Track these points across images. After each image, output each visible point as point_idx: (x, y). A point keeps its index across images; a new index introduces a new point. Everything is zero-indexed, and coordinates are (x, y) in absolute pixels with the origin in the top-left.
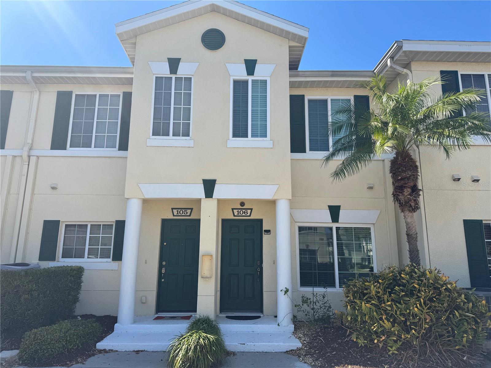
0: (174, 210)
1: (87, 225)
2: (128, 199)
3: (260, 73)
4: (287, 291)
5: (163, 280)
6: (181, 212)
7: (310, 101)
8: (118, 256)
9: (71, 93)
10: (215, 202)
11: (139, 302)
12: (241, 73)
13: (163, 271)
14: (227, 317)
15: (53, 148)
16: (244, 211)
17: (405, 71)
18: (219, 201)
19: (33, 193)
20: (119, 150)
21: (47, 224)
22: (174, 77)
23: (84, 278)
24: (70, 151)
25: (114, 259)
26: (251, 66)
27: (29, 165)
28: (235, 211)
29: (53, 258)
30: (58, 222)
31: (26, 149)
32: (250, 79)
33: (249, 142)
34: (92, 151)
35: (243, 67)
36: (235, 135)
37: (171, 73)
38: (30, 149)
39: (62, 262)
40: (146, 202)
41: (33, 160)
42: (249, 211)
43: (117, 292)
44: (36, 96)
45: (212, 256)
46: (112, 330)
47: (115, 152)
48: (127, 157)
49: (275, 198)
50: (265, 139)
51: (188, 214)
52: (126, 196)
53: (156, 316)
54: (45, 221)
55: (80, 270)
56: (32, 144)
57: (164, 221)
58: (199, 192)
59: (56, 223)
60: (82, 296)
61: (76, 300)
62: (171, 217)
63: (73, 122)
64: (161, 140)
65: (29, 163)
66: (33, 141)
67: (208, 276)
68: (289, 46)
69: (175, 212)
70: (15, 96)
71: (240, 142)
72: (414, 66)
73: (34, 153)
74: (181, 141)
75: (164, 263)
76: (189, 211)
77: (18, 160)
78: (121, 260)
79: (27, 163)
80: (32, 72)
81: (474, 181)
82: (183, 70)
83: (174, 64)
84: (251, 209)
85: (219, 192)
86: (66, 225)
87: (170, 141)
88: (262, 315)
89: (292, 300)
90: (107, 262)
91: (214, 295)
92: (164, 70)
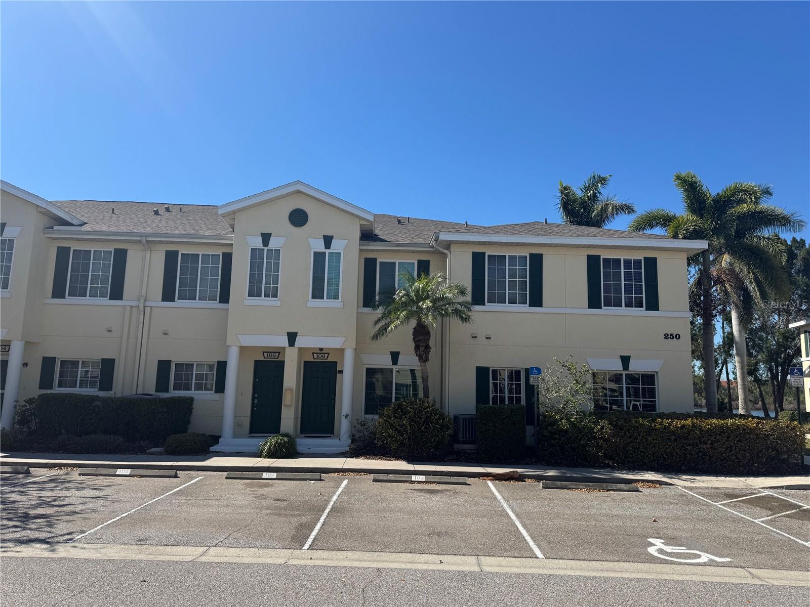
0: (265, 353)
1: (193, 364)
2: (229, 346)
3: (336, 246)
4: (347, 416)
5: (255, 409)
6: (271, 355)
7: (381, 263)
8: (220, 387)
9: (177, 252)
10: (296, 350)
11: (237, 425)
12: (320, 246)
13: (256, 402)
14: (305, 437)
15: (163, 300)
16: (322, 355)
17: (445, 251)
18: (300, 349)
19: (148, 338)
20: (220, 302)
21: (161, 363)
22: (266, 248)
23: (194, 405)
24: (178, 303)
25: (216, 392)
26: (328, 241)
27: (144, 314)
28: (315, 355)
29: (166, 390)
30: (170, 361)
31: (142, 301)
32: (327, 251)
33: (325, 303)
34: (196, 303)
35: (322, 241)
36: (313, 297)
37: (264, 246)
38: (145, 301)
39: (174, 393)
40: (243, 349)
41: (148, 310)
42: (326, 355)
43: (221, 417)
44: (148, 255)
45: (292, 390)
46: (218, 443)
47: (216, 304)
48: (228, 309)
49: (343, 347)
50: (337, 300)
51: (276, 357)
52: (228, 344)
53: (250, 435)
54: (159, 361)
55: (191, 400)
56: (146, 296)
57: (256, 362)
58: (283, 342)
59: (168, 363)
60: (194, 419)
61: (189, 422)
62: (262, 359)
63: (180, 278)
64: (255, 301)
65: (144, 312)
66: (146, 293)
67: (289, 405)
68: (360, 224)
69: (266, 355)
70: (129, 254)
71: (318, 303)
72: (452, 248)
73: (148, 304)
74: (271, 301)
75: (256, 396)
76: (277, 354)
77: (135, 310)
78: (224, 392)
79: (143, 313)
80: (146, 237)
81: (487, 338)
82: (274, 243)
83: (266, 238)
84: (328, 354)
85: (300, 342)
86: (176, 364)
87: (262, 301)
88: (333, 436)
89: (351, 423)
90: (210, 394)
91: (293, 418)
92: (258, 243)
